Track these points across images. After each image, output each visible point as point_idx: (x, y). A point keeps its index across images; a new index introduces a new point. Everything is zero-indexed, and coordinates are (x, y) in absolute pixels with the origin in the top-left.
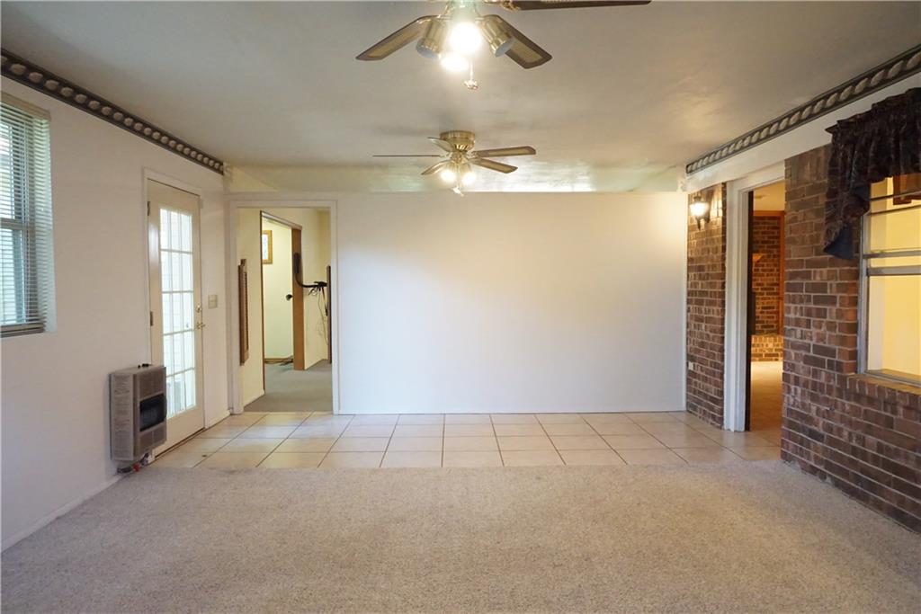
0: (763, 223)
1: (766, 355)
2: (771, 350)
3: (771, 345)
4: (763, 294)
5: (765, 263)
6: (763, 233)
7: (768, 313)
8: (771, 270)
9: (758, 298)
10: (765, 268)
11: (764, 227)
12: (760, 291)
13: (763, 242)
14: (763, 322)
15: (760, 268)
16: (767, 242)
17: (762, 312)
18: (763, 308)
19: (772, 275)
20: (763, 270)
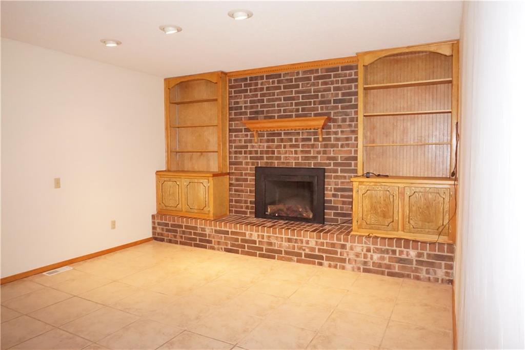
0: (335, 76)
1: (307, 256)
2: (313, 249)
3: (312, 243)
4: (336, 171)
5: (339, 130)
6: (336, 89)
7: (342, 196)
8: (347, 139)
9: (330, 177)
10: (340, 136)
11: (337, 82)
12: (332, 167)
13: (336, 101)
14: (336, 208)
15: (332, 137)
16: (340, 101)
17: (334, 196)
18: (336, 190)
19: (348, 145)
20: (337, 139)
